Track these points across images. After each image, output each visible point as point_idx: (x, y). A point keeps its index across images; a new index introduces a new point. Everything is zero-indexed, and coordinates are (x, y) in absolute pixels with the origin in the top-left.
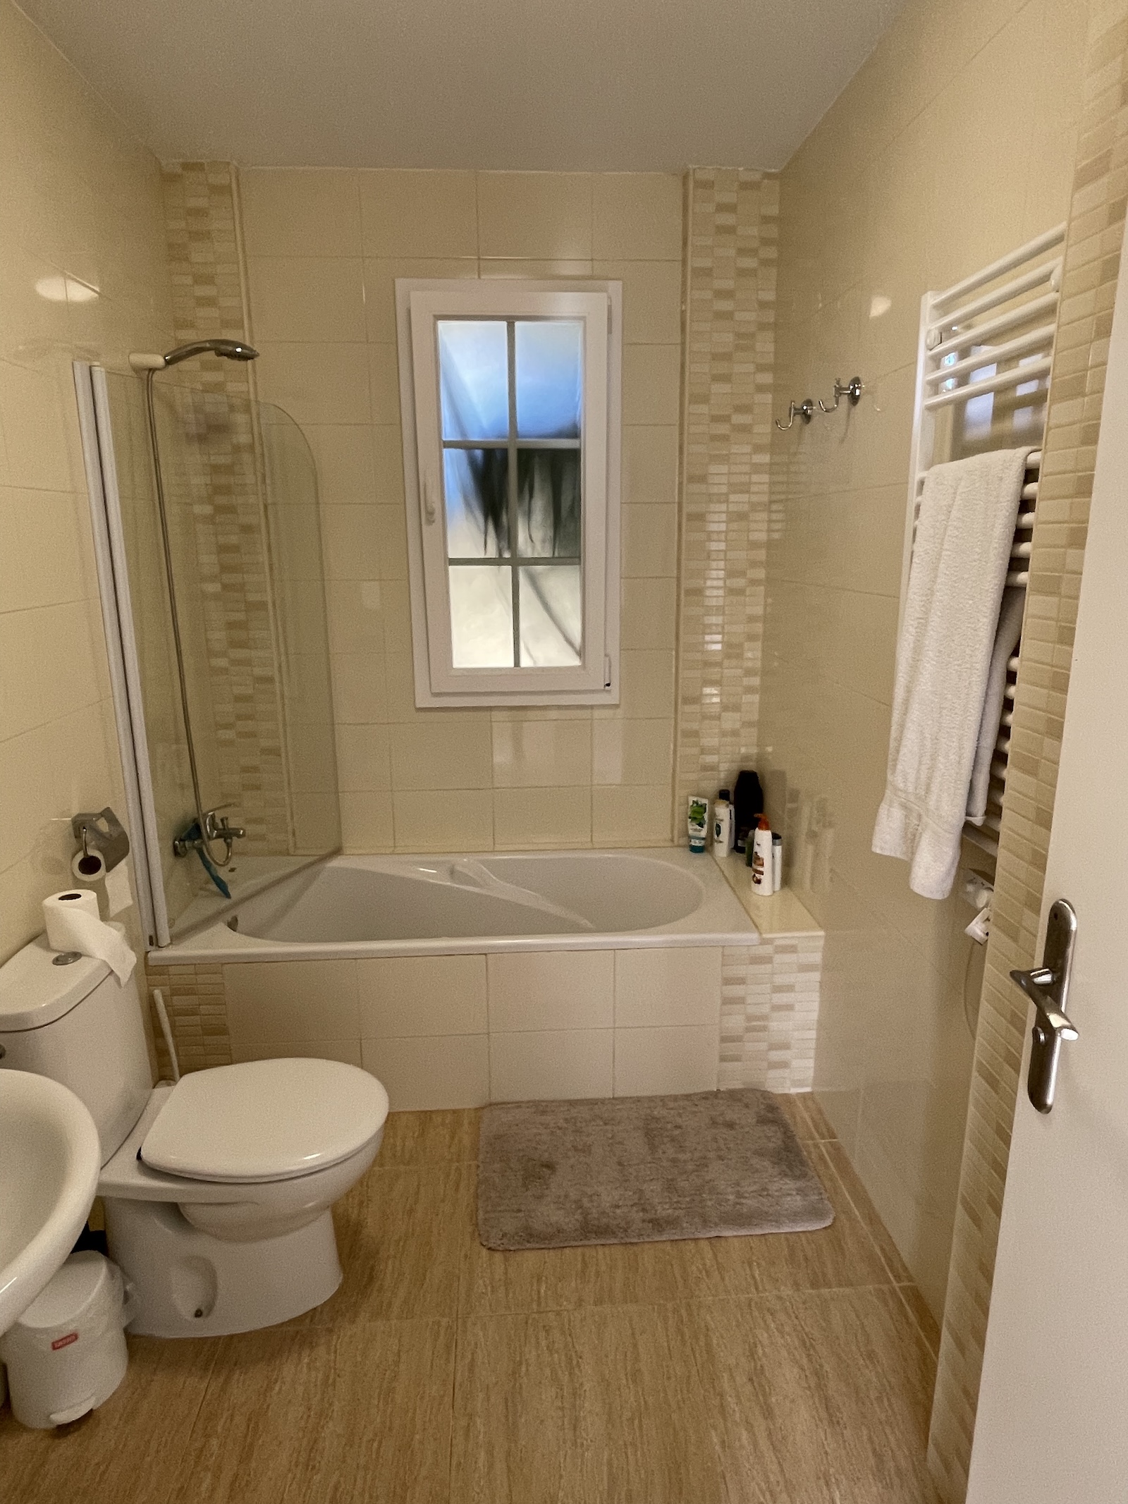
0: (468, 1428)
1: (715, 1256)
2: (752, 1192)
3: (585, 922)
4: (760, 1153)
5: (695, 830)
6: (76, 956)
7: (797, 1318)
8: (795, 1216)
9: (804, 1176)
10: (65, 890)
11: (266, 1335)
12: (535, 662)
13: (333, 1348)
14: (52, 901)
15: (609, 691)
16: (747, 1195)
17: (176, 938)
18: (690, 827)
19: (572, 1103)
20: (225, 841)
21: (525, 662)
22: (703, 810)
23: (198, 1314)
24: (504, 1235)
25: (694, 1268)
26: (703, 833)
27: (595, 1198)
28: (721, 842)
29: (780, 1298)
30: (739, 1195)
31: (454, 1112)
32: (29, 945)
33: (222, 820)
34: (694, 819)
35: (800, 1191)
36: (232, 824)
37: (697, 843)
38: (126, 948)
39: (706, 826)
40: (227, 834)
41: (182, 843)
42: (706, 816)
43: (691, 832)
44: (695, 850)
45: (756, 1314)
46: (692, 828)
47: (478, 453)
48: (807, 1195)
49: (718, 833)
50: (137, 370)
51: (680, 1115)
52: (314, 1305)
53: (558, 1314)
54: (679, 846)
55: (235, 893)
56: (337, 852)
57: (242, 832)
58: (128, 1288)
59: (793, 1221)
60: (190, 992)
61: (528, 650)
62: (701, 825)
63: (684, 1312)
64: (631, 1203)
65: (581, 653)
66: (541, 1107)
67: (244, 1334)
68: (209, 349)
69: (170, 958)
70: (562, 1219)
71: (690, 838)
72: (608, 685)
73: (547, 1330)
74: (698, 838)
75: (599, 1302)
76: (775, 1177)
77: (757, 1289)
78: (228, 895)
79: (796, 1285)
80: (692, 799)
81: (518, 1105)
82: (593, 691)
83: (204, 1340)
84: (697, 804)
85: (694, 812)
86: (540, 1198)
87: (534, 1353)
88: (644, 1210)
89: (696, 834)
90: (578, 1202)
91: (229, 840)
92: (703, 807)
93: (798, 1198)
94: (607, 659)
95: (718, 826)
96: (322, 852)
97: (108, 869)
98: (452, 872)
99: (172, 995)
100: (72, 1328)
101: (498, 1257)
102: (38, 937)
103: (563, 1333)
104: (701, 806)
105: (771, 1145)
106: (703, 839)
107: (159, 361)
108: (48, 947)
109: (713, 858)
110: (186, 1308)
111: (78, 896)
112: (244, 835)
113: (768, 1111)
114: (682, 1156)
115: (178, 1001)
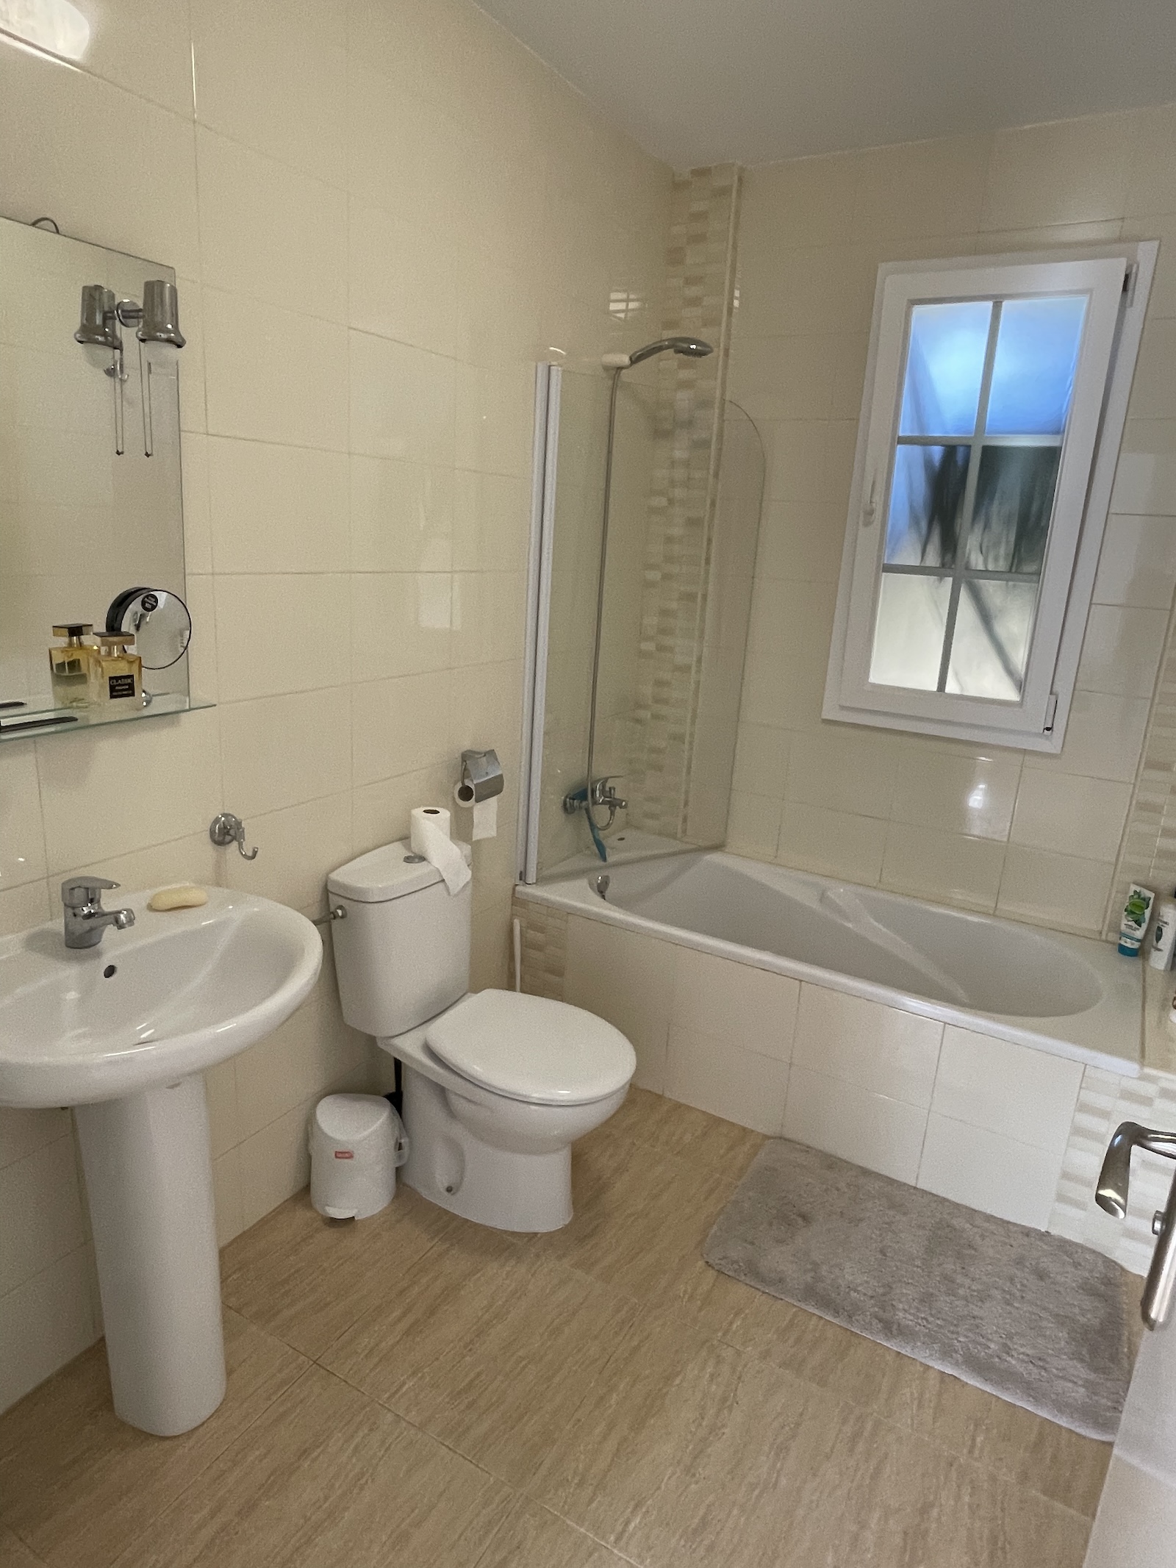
0: (602, 1398)
1: (940, 1394)
2: (1023, 1353)
3: (961, 993)
4: (1061, 1320)
5: (1130, 927)
6: (422, 859)
7: (1003, 1510)
8: (1061, 1406)
9: (1104, 1371)
10: (429, 806)
11: (491, 1233)
12: (962, 689)
13: (533, 1269)
14: (418, 812)
15: (1047, 738)
16: (1014, 1353)
17: (541, 880)
18: (1124, 922)
19: (865, 1172)
20: (609, 808)
21: (951, 687)
22: (1145, 906)
23: (449, 1190)
24: (725, 1258)
25: (907, 1390)
26: (1139, 933)
27: (837, 1270)
28: (1160, 950)
29: (993, 1479)
30: (1005, 1348)
31: (744, 1129)
32: (398, 842)
33: (610, 788)
34: (1130, 912)
35: (1088, 1384)
36: (618, 795)
37: (1129, 944)
38: (464, 865)
39: (1144, 926)
40: (613, 804)
41: (571, 801)
42: (1148, 913)
43: (1123, 927)
44: (1123, 950)
45: (954, 1475)
46: (1125, 922)
47: (937, 452)
48: (1095, 1394)
49: (1159, 938)
50: (606, 368)
51: (983, 1237)
52: (536, 1230)
53: (738, 1353)
54: (1107, 941)
55: (611, 859)
56: (718, 847)
57: (624, 803)
58: (403, 1141)
59: (1060, 1411)
60: (541, 930)
61: (956, 674)
62: (1139, 923)
63: (869, 1426)
64: (870, 1293)
65: (1021, 686)
66: (832, 1163)
67: (476, 1224)
68: (668, 347)
69: (534, 896)
70: (790, 1272)
71: (1123, 935)
72: (1048, 729)
73: (719, 1361)
74: (1132, 938)
75: (783, 1365)
76: (1065, 1354)
77: (971, 1452)
78: (604, 859)
79: (1024, 1478)
80: (1134, 888)
81: (808, 1149)
82: (1028, 734)
83: (447, 1212)
84: (1139, 896)
85: (1133, 904)
86: (780, 1241)
87: (696, 1372)
88: (883, 1308)
89: (1128, 931)
90: (816, 1266)
91: (612, 808)
92: (1146, 900)
93: (1082, 1390)
94: (1053, 697)
95: (1160, 929)
96: (701, 843)
97: (477, 801)
98: (823, 898)
99: (528, 928)
100: (350, 1148)
101: (711, 1274)
102: (405, 838)
103: (734, 1370)
104: (1144, 899)
105: (1083, 1320)
106: (1138, 940)
107: (625, 360)
108: (408, 847)
109: (1143, 965)
110: (442, 1180)
111: (436, 812)
112: (626, 807)
113: (1103, 1283)
114: (960, 1279)
115: (531, 934)
